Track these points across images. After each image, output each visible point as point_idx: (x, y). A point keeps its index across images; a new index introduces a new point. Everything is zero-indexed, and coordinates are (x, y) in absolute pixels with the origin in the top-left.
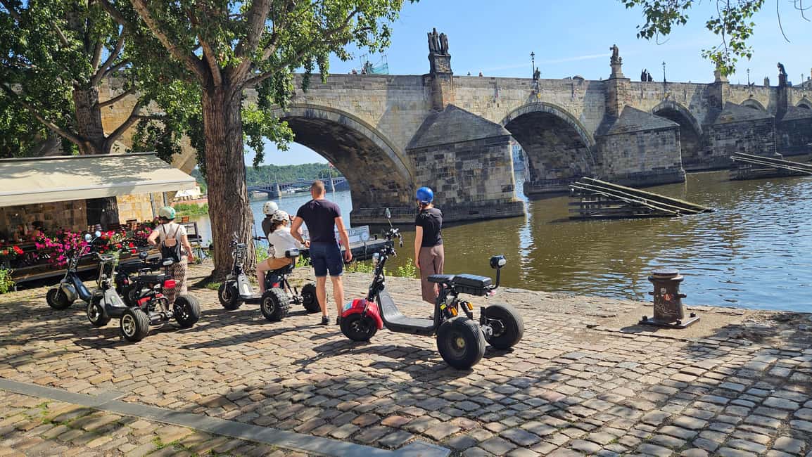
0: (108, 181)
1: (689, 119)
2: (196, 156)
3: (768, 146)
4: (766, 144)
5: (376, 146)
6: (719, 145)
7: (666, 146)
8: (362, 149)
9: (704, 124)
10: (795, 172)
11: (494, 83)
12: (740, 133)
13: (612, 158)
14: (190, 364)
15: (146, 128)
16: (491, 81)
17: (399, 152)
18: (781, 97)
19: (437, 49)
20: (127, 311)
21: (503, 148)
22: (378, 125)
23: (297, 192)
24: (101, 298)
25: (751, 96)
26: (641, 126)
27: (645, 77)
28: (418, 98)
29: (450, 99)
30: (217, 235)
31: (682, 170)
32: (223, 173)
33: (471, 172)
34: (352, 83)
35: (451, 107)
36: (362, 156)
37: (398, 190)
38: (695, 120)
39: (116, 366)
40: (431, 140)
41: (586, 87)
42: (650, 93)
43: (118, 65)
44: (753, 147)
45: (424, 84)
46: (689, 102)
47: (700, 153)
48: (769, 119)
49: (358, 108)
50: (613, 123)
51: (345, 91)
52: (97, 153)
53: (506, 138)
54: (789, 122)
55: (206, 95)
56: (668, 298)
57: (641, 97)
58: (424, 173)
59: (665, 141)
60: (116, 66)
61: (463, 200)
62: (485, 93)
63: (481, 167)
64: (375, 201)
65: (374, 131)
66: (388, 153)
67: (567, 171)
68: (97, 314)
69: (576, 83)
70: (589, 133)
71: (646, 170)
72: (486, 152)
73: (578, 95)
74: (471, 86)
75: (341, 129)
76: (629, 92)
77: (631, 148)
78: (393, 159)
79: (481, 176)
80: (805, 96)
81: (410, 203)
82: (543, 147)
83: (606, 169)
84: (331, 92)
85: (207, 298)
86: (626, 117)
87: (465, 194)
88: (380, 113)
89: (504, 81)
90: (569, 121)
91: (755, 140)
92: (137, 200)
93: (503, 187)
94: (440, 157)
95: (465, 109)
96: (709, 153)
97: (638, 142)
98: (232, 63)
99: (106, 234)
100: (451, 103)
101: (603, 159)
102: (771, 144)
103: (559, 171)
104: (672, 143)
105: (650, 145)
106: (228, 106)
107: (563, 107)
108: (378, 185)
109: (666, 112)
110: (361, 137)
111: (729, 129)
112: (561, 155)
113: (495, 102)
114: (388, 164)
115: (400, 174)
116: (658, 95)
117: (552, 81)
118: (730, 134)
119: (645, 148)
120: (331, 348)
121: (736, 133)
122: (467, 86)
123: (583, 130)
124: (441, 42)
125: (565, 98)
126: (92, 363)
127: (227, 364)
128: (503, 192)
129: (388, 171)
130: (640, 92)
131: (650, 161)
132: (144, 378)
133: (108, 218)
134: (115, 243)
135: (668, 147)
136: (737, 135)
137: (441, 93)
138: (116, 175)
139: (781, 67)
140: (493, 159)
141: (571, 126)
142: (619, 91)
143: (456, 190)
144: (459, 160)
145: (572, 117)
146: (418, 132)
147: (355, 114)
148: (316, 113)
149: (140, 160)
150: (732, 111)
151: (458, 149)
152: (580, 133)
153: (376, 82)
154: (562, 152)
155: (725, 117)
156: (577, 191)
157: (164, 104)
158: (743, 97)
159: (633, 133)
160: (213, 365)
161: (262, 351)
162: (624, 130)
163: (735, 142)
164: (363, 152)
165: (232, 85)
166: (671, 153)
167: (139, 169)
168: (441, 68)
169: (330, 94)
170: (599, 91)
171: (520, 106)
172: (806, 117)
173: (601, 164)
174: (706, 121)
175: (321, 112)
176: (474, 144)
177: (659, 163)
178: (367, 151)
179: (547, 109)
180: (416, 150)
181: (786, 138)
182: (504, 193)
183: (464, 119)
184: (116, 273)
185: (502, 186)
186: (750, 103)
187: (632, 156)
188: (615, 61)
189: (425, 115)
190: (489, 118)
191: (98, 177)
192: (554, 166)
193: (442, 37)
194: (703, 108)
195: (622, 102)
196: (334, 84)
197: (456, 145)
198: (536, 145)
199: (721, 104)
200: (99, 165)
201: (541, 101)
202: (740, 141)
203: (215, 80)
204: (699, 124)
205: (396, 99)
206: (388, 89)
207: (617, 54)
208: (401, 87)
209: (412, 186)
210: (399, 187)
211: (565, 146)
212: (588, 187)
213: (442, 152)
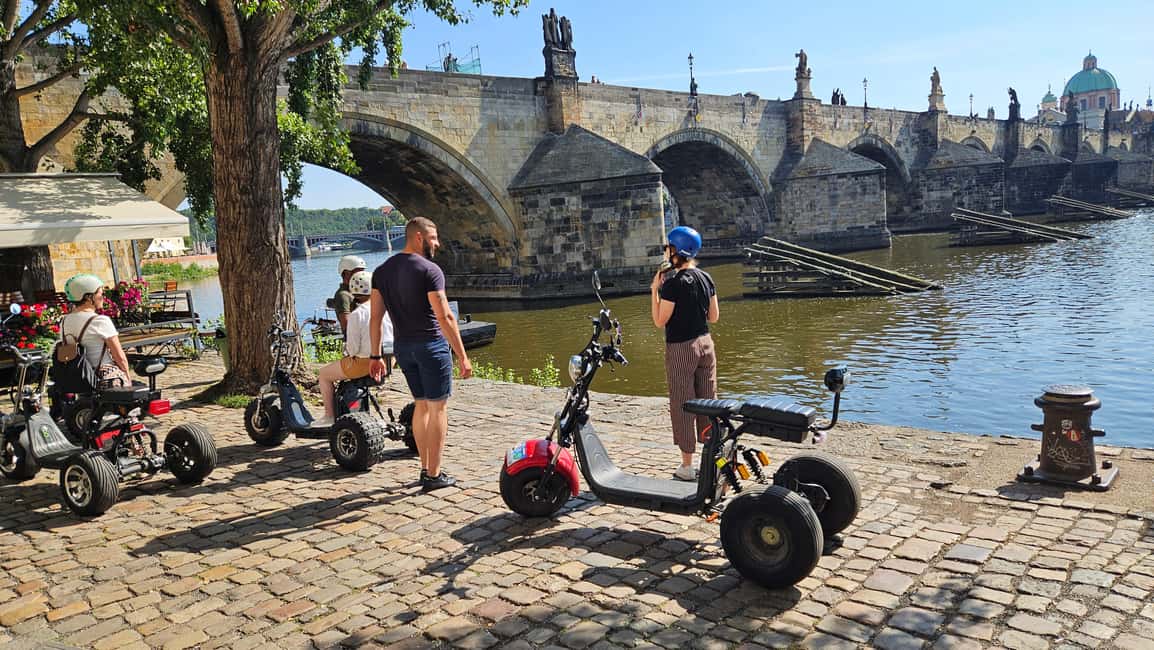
0: (33, 218)
1: (895, 160)
2: (183, 185)
3: (993, 202)
4: (993, 199)
5: (465, 183)
6: (932, 197)
7: (867, 196)
8: (442, 187)
9: (914, 168)
10: (1034, 237)
11: (636, 96)
12: (960, 182)
13: (793, 211)
14: (211, 575)
15: (99, 134)
16: (632, 93)
17: (499, 195)
18: (1011, 134)
19: (556, 40)
20: (74, 459)
21: (650, 191)
22: (467, 150)
23: (334, 249)
24: (22, 429)
25: (974, 132)
26: (835, 168)
27: (837, 98)
28: (527, 113)
29: (573, 117)
30: (235, 313)
31: (887, 230)
32: (245, 207)
33: (604, 225)
34: (429, 84)
35: (575, 128)
36: (442, 197)
37: (495, 249)
38: (901, 163)
39: (54, 578)
40: (545, 176)
41: (762, 109)
42: (846, 121)
43: (49, 28)
44: (975, 202)
45: (536, 93)
46: (895, 136)
47: (906, 209)
48: (997, 165)
49: (438, 124)
50: (797, 162)
51: (417, 96)
52: (12, 171)
53: (654, 177)
54: (1020, 169)
55: (215, 69)
56: (1074, 436)
57: (834, 127)
58: (535, 224)
59: (865, 190)
60: (44, 29)
61: (591, 266)
62: (624, 111)
63: (618, 219)
64: (459, 265)
65: (462, 160)
66: (482, 194)
67: (731, 228)
68: (15, 459)
69: (748, 102)
70: (764, 176)
71: (838, 230)
72: (626, 196)
73: (751, 121)
74: (604, 99)
75: (411, 155)
76: (819, 119)
77: (818, 198)
78: (490, 202)
79: (619, 231)
80: (1040, 135)
81: (513, 268)
82: (700, 194)
83: (785, 227)
84: (397, 97)
85: (220, 423)
86: (814, 155)
87: (594, 257)
88: (471, 132)
89: (650, 94)
90: (737, 158)
91: (978, 192)
92: (85, 254)
93: (650, 249)
94: (559, 202)
95: (595, 132)
96: (918, 208)
97: (830, 190)
98: (265, 9)
99: (32, 308)
100: (575, 122)
101: (781, 213)
102: (998, 198)
103: (720, 228)
104: (875, 193)
105: (846, 195)
106: (255, 90)
107: (730, 137)
108: (465, 240)
109: (868, 150)
110: (442, 167)
111: (945, 177)
112: (723, 204)
113: (636, 124)
114: (481, 209)
115: (501, 226)
116: (856, 125)
117: (717, 97)
118: (946, 184)
119: (839, 199)
120: (486, 533)
121: (954, 182)
122: (598, 99)
123: (756, 169)
124: (562, 30)
125: (733, 124)
126: (5, 569)
127: (287, 572)
128: (649, 256)
129: (482, 221)
130: (832, 119)
131: (843, 218)
132: (115, 609)
133: (34, 282)
134: (48, 324)
135: (869, 198)
136: (955, 185)
137: (561, 106)
138: (48, 208)
139: (1012, 93)
140: (636, 208)
141: (739, 164)
142: (805, 116)
143: (581, 253)
144: (587, 208)
145: (743, 152)
146: (526, 163)
147: (432, 132)
148: (373, 127)
149: (92, 185)
150: (949, 152)
151: (585, 191)
152: (752, 174)
153: (466, 85)
154: (726, 201)
155: (940, 159)
156: (756, 256)
157: (133, 93)
158: (962, 133)
159: (824, 178)
160: (258, 576)
161: (353, 540)
162: (811, 173)
163: (951, 195)
164: (444, 191)
165: (261, 52)
166: (874, 207)
167: (90, 200)
168: (562, 70)
169: (395, 100)
170: (780, 116)
171: (672, 131)
172: (1042, 163)
173: (778, 220)
174: (915, 164)
175: (381, 127)
176: (608, 184)
177: (855, 221)
178: (450, 189)
179: (709, 138)
180: (524, 190)
181: (1014, 192)
182: (650, 258)
183: (595, 147)
184: (51, 383)
185: (647, 247)
186: (972, 142)
187: (821, 209)
188: (802, 74)
189: (536, 139)
190: (628, 146)
191: (14, 210)
192: (714, 221)
193: (564, 23)
194: (912, 147)
195: (810, 133)
196: (401, 84)
197: (582, 186)
198: (689, 191)
199: (936, 141)
200: (16, 191)
201: (702, 126)
202: (958, 194)
203: (231, 42)
204: (907, 169)
205: (495, 113)
206: (483, 97)
207: (805, 64)
208: (502, 95)
209: (517, 244)
210: (497, 244)
211: (730, 193)
212: (771, 251)
213: (563, 195)
